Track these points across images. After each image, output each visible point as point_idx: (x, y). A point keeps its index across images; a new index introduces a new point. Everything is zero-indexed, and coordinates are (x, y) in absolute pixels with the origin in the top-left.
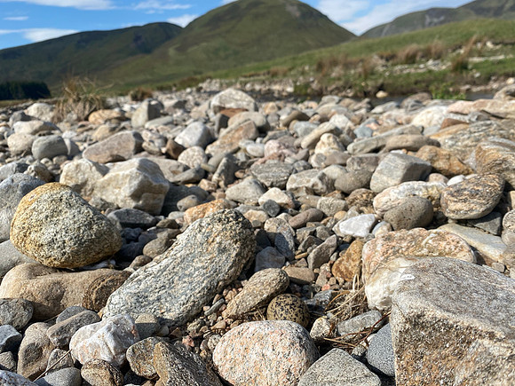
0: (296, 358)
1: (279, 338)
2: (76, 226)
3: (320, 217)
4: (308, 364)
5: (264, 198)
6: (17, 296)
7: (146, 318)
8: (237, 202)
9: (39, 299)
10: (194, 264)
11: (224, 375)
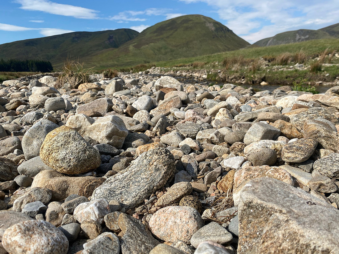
0: (192, 225)
1: (184, 214)
2: (77, 151)
3: (213, 156)
4: (198, 228)
5: (182, 143)
6: (43, 187)
7: (114, 202)
8: (167, 145)
9: (55, 189)
10: (141, 176)
11: (155, 232)
